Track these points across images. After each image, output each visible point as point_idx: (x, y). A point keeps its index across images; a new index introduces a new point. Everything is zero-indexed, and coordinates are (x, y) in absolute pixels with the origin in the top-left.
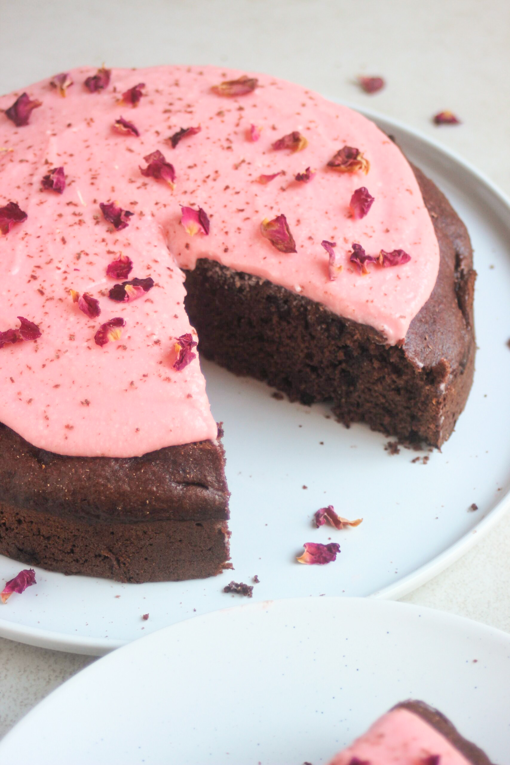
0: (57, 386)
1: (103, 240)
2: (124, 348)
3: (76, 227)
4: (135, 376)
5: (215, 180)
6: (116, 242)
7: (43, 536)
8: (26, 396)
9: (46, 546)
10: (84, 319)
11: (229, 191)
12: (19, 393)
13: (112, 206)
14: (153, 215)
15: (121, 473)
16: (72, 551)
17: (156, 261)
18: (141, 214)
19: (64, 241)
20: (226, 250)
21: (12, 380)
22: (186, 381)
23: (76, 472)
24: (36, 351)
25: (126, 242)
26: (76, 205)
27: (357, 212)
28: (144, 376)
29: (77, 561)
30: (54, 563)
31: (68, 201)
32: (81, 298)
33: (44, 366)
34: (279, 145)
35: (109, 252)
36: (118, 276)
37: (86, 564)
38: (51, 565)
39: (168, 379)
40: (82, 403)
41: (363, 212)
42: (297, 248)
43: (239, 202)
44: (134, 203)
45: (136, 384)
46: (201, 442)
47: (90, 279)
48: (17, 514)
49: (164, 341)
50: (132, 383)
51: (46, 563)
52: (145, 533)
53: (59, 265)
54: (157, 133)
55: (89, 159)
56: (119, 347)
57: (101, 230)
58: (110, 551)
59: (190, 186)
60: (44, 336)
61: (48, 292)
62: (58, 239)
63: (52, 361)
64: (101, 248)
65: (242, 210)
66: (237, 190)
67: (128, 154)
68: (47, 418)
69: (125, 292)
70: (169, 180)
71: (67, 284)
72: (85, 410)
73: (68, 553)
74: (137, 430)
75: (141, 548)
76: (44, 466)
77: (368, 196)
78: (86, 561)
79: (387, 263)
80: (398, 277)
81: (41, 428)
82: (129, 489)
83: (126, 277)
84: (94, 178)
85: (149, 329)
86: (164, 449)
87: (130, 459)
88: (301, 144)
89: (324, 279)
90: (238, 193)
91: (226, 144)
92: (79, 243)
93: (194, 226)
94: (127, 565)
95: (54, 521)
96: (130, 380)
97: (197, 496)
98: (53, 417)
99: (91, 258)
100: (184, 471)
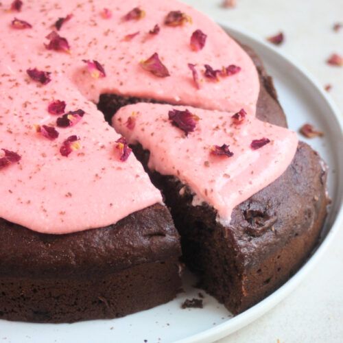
0: (44, 189)
1: (37, 93)
2: (83, 154)
3: (15, 88)
4: (97, 171)
5: (95, 44)
6: (45, 92)
7: (54, 297)
8: (24, 199)
9: (56, 305)
10: (47, 142)
11: (108, 49)
12: (19, 199)
13: (35, 70)
14: (63, 72)
15: (105, 238)
16: (76, 304)
17: (76, 100)
18: (56, 72)
19: (10, 98)
20: (121, 84)
21: (10, 191)
22: (131, 167)
23: (74, 243)
24: (21, 169)
25: (53, 91)
26: (8, 75)
27: (198, 46)
28: (103, 169)
29: (79, 310)
30: (62, 317)
31: (2, 74)
32: (42, 128)
33: (30, 177)
34: (128, 17)
35: (44, 100)
36: (58, 113)
37: (86, 311)
38: (59, 318)
39: (119, 168)
40: (67, 196)
41: (202, 45)
42: (170, 73)
43: (118, 54)
44: (48, 67)
45: (100, 175)
46: (153, 206)
47: (39, 117)
48: (33, 285)
49: (107, 145)
50: (97, 175)
51: (56, 318)
52: (127, 277)
53: (16, 113)
54: (44, 24)
55: (4, 47)
56: (79, 154)
57: (33, 87)
58: (104, 296)
59: (81, 50)
60: (23, 158)
61: (14, 130)
62: (6, 98)
63: (35, 173)
64: (37, 98)
65: (122, 58)
66: (114, 47)
67: (30, 39)
68: (45, 211)
69: (68, 120)
70: (66, 49)
71: (25, 123)
72: (69, 200)
73: (73, 305)
74: (111, 205)
75: (124, 289)
76: (50, 245)
77: (203, 34)
78: (86, 308)
79: (229, 73)
80: (238, 81)
81: (43, 218)
82: (113, 247)
83: (63, 112)
84: (13, 57)
85: (94, 140)
86: (130, 215)
87: (108, 227)
88: (142, 14)
89: (194, 89)
90: (115, 49)
91: (92, 23)
92: (21, 97)
93: (96, 73)
94: (115, 304)
95: (62, 283)
96: (94, 174)
97: (160, 242)
98: (49, 209)
99: (34, 105)
100: (147, 227)
